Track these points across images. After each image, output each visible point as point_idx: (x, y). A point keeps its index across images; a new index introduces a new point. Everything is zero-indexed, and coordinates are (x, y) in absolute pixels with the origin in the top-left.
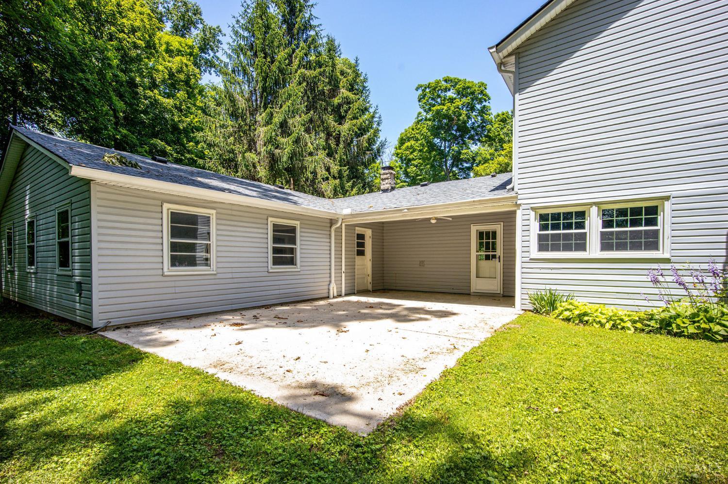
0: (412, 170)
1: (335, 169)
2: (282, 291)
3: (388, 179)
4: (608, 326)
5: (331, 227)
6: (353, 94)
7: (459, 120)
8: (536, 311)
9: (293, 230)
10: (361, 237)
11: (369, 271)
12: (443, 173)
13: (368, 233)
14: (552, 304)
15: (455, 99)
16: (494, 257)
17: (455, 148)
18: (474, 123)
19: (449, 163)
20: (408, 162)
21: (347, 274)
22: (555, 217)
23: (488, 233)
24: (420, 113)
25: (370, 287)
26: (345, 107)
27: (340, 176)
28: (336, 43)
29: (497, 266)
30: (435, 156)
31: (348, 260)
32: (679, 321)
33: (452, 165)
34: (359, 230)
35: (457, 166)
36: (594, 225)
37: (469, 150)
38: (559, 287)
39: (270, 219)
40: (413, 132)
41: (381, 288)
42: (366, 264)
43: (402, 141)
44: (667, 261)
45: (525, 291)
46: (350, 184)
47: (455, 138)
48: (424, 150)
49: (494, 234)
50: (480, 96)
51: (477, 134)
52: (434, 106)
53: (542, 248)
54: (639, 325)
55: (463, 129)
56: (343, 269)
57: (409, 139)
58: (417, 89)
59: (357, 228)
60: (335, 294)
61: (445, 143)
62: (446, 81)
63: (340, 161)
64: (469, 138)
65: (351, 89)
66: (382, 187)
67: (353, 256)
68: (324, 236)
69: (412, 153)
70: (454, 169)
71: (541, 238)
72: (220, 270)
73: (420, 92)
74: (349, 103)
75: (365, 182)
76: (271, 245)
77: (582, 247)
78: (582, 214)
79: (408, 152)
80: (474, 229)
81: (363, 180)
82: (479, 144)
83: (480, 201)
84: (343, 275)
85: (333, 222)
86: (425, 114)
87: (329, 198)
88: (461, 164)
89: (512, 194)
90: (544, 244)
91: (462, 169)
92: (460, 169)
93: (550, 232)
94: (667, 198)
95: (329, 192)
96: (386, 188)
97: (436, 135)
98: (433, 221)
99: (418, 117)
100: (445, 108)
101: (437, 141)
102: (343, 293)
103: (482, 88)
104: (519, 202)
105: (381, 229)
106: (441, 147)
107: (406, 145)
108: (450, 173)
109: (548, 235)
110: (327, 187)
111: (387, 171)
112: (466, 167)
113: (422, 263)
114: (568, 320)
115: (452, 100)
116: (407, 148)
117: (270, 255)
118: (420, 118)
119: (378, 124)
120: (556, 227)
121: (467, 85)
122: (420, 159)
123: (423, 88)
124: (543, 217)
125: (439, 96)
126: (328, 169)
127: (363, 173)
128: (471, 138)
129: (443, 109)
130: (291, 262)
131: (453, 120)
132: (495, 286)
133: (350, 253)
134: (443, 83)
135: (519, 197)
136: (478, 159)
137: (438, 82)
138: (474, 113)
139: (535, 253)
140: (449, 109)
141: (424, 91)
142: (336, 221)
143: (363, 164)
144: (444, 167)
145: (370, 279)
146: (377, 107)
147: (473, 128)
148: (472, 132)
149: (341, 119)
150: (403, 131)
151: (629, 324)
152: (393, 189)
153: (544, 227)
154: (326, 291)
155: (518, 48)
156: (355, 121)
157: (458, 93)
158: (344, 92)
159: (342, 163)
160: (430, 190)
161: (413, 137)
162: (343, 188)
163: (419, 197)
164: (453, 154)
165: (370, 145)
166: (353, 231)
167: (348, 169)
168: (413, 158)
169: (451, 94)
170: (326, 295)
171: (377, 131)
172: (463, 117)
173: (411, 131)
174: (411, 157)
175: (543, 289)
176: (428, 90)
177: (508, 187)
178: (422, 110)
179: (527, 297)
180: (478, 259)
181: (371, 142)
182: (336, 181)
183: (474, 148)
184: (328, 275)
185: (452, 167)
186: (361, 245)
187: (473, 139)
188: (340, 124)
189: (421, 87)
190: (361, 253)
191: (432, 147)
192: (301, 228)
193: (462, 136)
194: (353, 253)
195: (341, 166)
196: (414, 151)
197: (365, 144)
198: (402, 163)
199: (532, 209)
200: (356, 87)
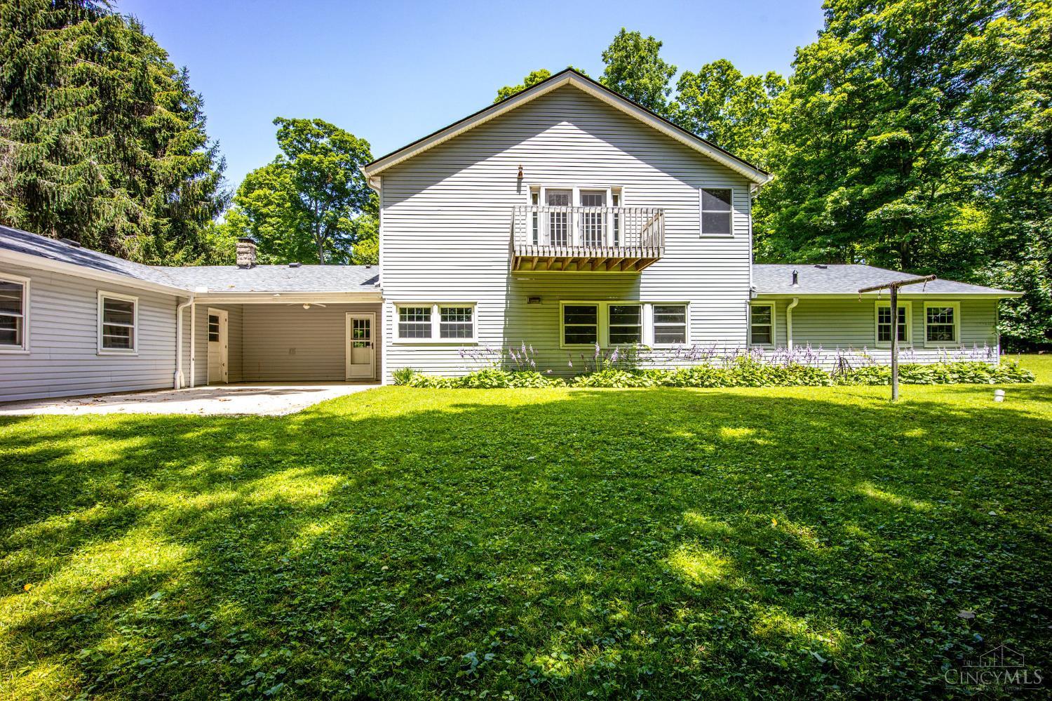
0: (265, 229)
1: (147, 219)
2: (114, 379)
3: (247, 253)
4: (438, 387)
5: (177, 306)
6: (177, 116)
7: (335, 179)
8: (397, 384)
9: (129, 307)
10: (214, 319)
11: (225, 359)
12: (313, 242)
13: (223, 315)
14: (407, 377)
15: (331, 151)
16: (368, 344)
17: (330, 211)
18: (354, 187)
19: (322, 230)
20: (261, 218)
21: (199, 362)
22: (411, 311)
23: (362, 322)
24: (279, 157)
25: (225, 378)
26: (164, 133)
27: (156, 230)
28: (147, 33)
29: (371, 351)
30: (302, 218)
31: (198, 345)
32: (472, 379)
33: (327, 233)
34: (212, 312)
35: (333, 236)
36: (436, 319)
37: (348, 220)
38: (413, 365)
39: (100, 293)
40: (268, 177)
41: (240, 380)
42: (221, 351)
43: (249, 187)
44: (476, 345)
45: (389, 370)
46: (172, 243)
47: (330, 199)
48: (286, 206)
49: (368, 322)
50: (362, 156)
51: (359, 201)
52: (301, 151)
53: (402, 335)
54: (454, 384)
55: (341, 191)
56: (193, 356)
57: (261, 186)
58: (276, 122)
59: (209, 309)
60: (183, 385)
61: (316, 203)
62: (317, 124)
63: (157, 210)
64: (349, 203)
65: (175, 108)
66: (239, 262)
67: (204, 341)
68: (169, 316)
69: (266, 205)
70: (329, 238)
71: (401, 327)
72: (34, 350)
73: (280, 127)
74: (171, 129)
75: (198, 244)
76: (101, 323)
77: (429, 335)
78: (428, 311)
79: (260, 203)
80: (349, 317)
81: (194, 240)
82: (361, 212)
83: (351, 293)
84: (193, 363)
85: (180, 299)
86: (287, 158)
87: (136, 260)
88: (338, 234)
89: (378, 290)
90: (404, 331)
91: (340, 240)
92: (336, 239)
93: (407, 322)
94: (476, 303)
95: (135, 251)
96: (244, 264)
97: (305, 190)
98: (306, 307)
99: (277, 161)
100: (317, 159)
101: (304, 197)
102: (192, 383)
103: (365, 147)
104: (384, 297)
105: (240, 313)
106: (310, 206)
107: (257, 192)
108: (323, 242)
109: (406, 325)
110: (134, 244)
111: (246, 244)
112: (345, 239)
113: (292, 351)
114: (416, 386)
115: (326, 152)
116: (258, 198)
117: (100, 335)
118: (279, 163)
119: (221, 168)
120: (411, 319)
121: (346, 138)
122: (279, 217)
123: (284, 124)
124: (403, 311)
125: (308, 140)
126: (134, 219)
127: (194, 230)
128: (351, 203)
129: (313, 160)
130: (126, 344)
131: (327, 176)
132: (369, 372)
133: (201, 337)
134: (314, 126)
135: (385, 293)
136: (360, 232)
137: (307, 123)
138: (355, 175)
139: (396, 338)
140: (321, 162)
141: (286, 127)
142: (187, 300)
143: (194, 217)
144: (315, 234)
145: (225, 369)
146: (218, 142)
147: (353, 192)
148: (353, 197)
149: (156, 148)
150: (252, 171)
151: (449, 384)
152: (253, 265)
153: (402, 319)
154: (172, 380)
155: (383, 172)
156: (183, 158)
157: (334, 144)
158: (162, 111)
159: (159, 213)
160: (302, 273)
161: (268, 184)
162: (159, 246)
163: (290, 281)
164: (327, 221)
165: (205, 192)
166: (205, 312)
167: (170, 221)
168: (268, 214)
169: (324, 141)
170: (171, 385)
171: (217, 177)
172: (340, 176)
173: (264, 174)
174: (264, 211)
175: (402, 367)
176: (291, 128)
177: (376, 284)
178: (282, 152)
179: (390, 374)
180: (354, 346)
181: (207, 188)
182: (150, 237)
183: (354, 216)
184: (174, 362)
185: (327, 235)
186: (214, 329)
187: (354, 206)
188: (155, 156)
189: (282, 121)
190: (214, 338)
191: (297, 204)
192: (139, 305)
193: (341, 200)
194: (204, 337)
195: (157, 217)
196: (271, 203)
197: (198, 191)
198: (249, 216)
199: (394, 303)
200: (184, 106)
